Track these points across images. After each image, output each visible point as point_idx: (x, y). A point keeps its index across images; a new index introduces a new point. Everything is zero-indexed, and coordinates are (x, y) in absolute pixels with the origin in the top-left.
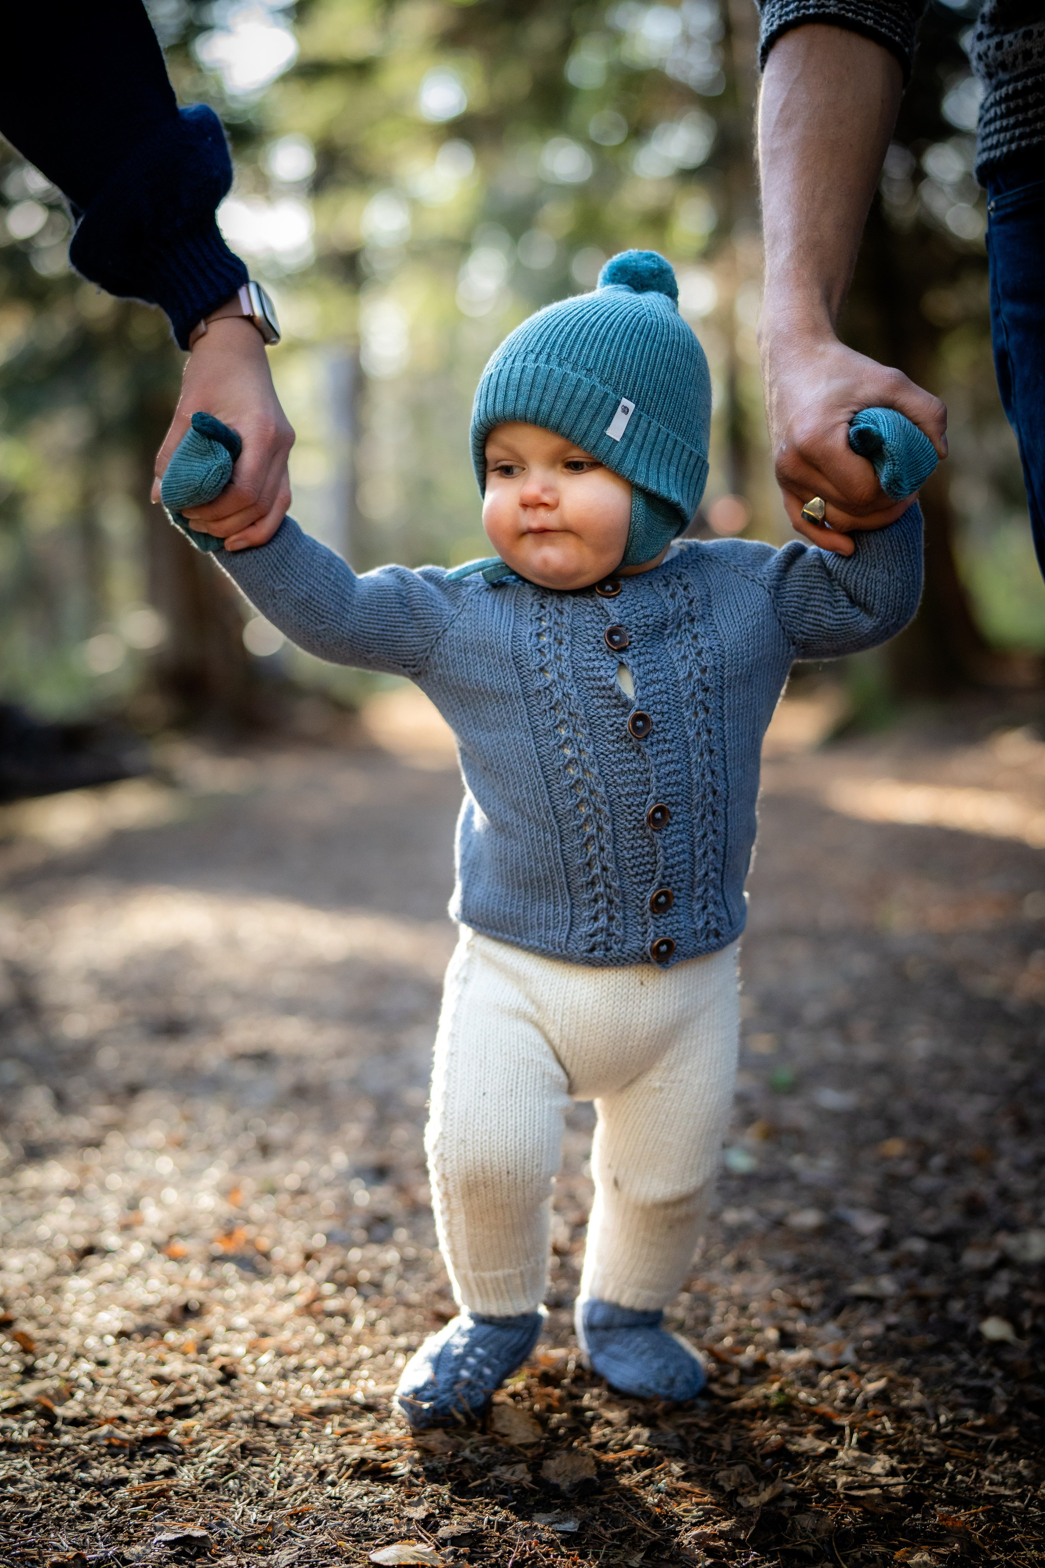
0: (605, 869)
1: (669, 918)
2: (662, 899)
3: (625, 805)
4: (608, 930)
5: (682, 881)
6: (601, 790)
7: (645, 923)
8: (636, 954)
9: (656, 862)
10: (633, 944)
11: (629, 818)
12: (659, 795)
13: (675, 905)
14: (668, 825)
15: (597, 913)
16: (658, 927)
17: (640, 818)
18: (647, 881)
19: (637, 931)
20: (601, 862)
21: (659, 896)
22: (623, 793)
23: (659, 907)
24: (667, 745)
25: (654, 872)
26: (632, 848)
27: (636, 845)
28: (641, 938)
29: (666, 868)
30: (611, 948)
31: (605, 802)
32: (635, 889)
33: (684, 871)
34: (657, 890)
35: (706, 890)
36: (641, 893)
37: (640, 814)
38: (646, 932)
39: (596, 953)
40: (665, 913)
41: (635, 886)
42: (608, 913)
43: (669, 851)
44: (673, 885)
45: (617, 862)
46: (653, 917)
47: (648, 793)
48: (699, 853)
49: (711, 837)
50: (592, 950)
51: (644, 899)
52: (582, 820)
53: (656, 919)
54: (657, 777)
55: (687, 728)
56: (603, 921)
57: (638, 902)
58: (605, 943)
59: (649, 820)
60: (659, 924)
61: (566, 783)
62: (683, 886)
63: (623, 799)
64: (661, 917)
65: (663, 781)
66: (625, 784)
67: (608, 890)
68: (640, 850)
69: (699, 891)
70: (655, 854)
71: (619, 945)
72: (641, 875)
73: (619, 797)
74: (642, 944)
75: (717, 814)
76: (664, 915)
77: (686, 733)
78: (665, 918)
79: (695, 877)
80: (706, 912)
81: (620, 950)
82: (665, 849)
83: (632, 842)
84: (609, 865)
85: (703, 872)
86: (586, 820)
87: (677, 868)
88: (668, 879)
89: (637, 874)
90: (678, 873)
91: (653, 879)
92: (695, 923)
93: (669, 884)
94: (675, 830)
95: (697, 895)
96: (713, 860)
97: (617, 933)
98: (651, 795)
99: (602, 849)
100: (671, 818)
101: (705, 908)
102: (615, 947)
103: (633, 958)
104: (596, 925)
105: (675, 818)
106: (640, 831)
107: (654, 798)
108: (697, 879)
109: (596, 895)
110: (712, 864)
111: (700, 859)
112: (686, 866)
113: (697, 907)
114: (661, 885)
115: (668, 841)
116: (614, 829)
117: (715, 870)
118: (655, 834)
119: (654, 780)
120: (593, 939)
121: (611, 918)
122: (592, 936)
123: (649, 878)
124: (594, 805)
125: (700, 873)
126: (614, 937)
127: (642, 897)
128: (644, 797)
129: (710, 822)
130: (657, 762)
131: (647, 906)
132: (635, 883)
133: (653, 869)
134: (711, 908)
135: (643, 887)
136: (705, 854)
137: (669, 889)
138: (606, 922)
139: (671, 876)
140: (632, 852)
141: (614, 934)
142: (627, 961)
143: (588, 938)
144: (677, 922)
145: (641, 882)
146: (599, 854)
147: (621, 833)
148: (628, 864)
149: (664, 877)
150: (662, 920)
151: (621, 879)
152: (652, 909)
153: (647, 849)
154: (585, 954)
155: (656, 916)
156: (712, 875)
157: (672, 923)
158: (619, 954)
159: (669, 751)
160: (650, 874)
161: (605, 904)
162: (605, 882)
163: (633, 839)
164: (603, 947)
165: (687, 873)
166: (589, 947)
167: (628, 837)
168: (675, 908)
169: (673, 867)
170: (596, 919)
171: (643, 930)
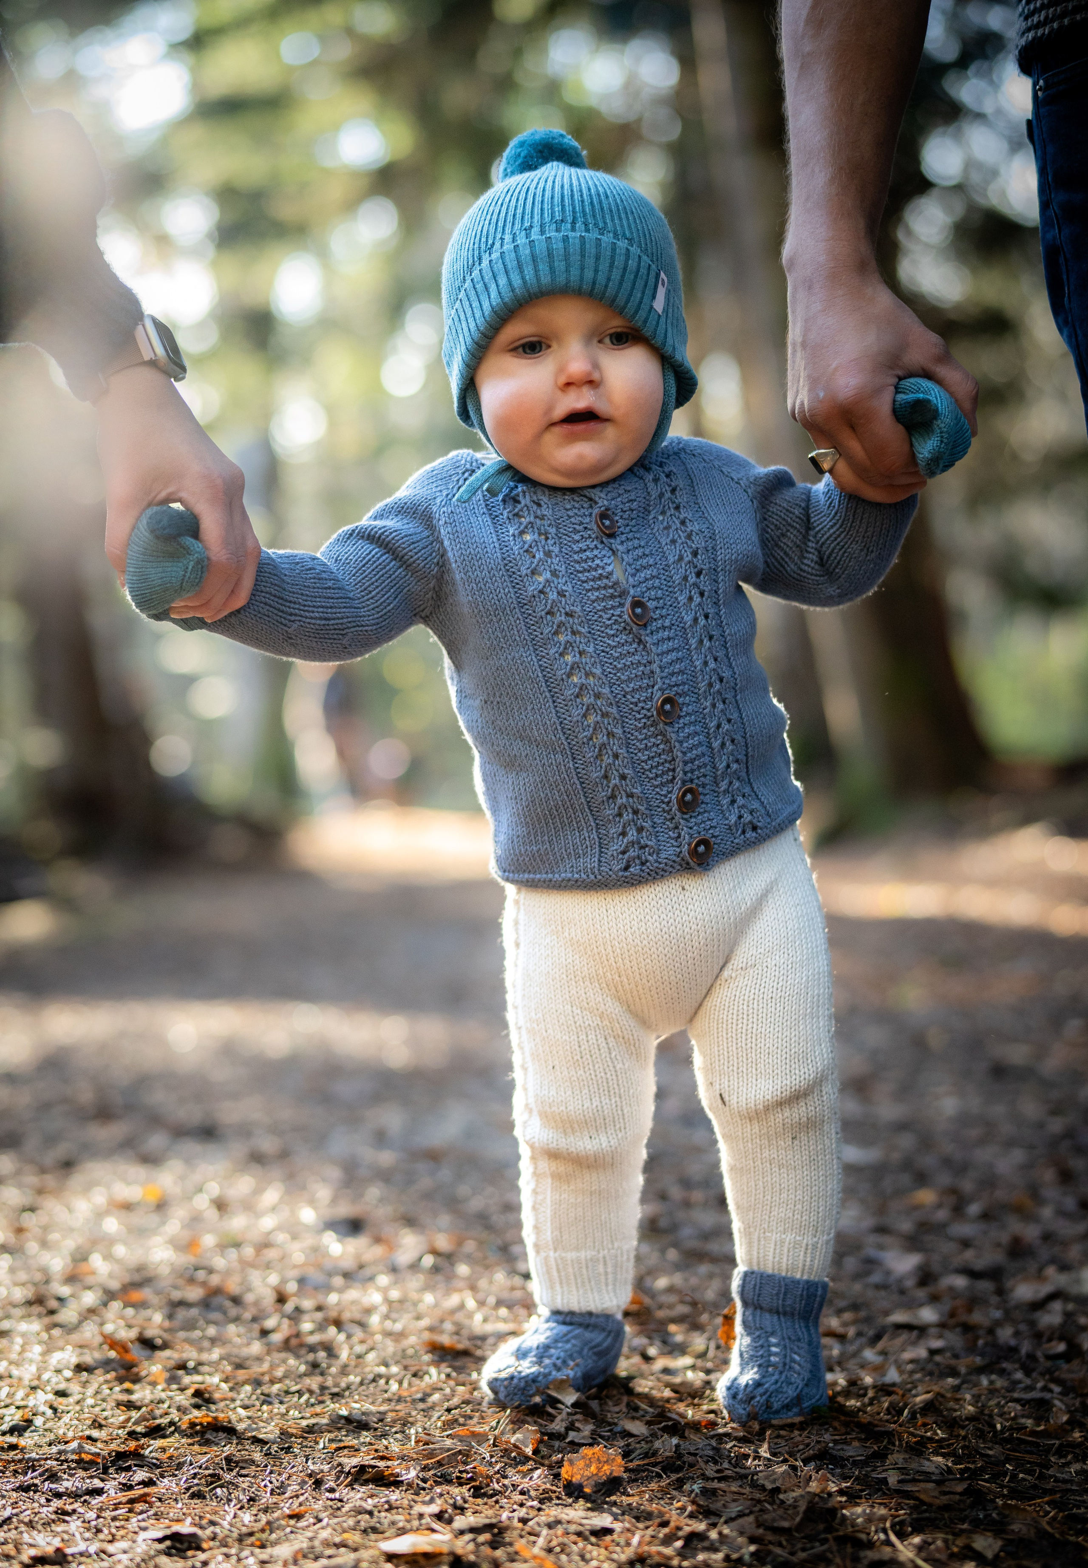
0: (623, 777)
1: (700, 817)
2: (689, 797)
3: (632, 703)
4: (639, 843)
5: (705, 776)
6: (606, 691)
7: (677, 828)
8: (674, 861)
9: (674, 760)
10: (669, 852)
11: (638, 716)
12: (665, 686)
13: (702, 803)
14: (679, 717)
15: (624, 827)
16: (691, 828)
17: (649, 714)
18: (668, 782)
19: (670, 837)
20: (617, 771)
21: (684, 795)
22: (628, 690)
23: (687, 807)
24: (666, 633)
25: (674, 770)
26: (646, 748)
27: (649, 744)
28: (675, 844)
29: (686, 763)
30: (647, 861)
31: (611, 704)
32: (658, 793)
33: (705, 765)
34: (681, 788)
35: (731, 783)
36: (666, 796)
37: (649, 710)
38: (679, 837)
39: (631, 869)
40: (693, 812)
41: (658, 790)
42: (635, 825)
43: (685, 745)
44: (696, 781)
45: (633, 767)
46: (683, 819)
47: (653, 687)
48: (716, 744)
49: (726, 727)
50: (626, 868)
51: (669, 802)
52: (591, 729)
53: (686, 819)
54: (660, 667)
55: (683, 614)
56: (632, 834)
57: (664, 806)
58: (639, 857)
59: (659, 714)
60: (691, 825)
61: (570, 692)
62: (707, 782)
63: (629, 697)
64: (691, 817)
65: (667, 670)
66: (630, 680)
67: (631, 800)
68: (654, 749)
69: (724, 785)
70: (671, 750)
71: (655, 856)
72: (661, 776)
73: (624, 696)
74: (678, 850)
75: (727, 701)
76: (694, 814)
77: (683, 618)
78: (695, 817)
79: (717, 770)
80: (736, 805)
81: (656, 861)
82: (681, 742)
83: (645, 742)
84: (626, 771)
85: (724, 764)
86: (595, 729)
87: (697, 762)
88: (689, 775)
89: (657, 776)
90: (699, 767)
91: (674, 778)
92: (727, 819)
93: (692, 781)
94: (686, 722)
95: (722, 789)
96: (733, 750)
97: (649, 843)
98: (656, 687)
99: (616, 756)
100: (681, 710)
101: (733, 802)
102: (650, 858)
103: (671, 866)
104: (625, 841)
105: (685, 709)
106: (652, 729)
107: (660, 689)
108: (719, 772)
109: (620, 808)
110: (733, 755)
111: (719, 751)
112: (706, 759)
113: (725, 801)
114: (684, 782)
115: (681, 735)
116: (624, 732)
117: (737, 761)
118: (667, 728)
119: (658, 670)
120: (626, 856)
121: (640, 830)
122: (623, 853)
123: (670, 778)
124: (601, 710)
125: (722, 766)
126: (647, 849)
127: (666, 800)
128: (650, 691)
129: (722, 711)
130: (659, 651)
131: (675, 808)
132: (657, 786)
133: (672, 767)
134: (740, 801)
135: (666, 789)
136: (723, 745)
137: (694, 786)
138: (635, 834)
139: (692, 771)
140: (646, 753)
141: (647, 846)
142: (666, 871)
143: (620, 856)
144: (709, 820)
145: (662, 784)
146: (614, 761)
147: (632, 735)
148: (646, 767)
149: (685, 773)
150: (693, 820)
151: (641, 785)
152: (680, 810)
153: (662, 746)
154: (621, 874)
155: (685, 816)
156: (735, 766)
157: (704, 822)
158: (656, 865)
159: (669, 639)
160: (671, 774)
161: (630, 815)
162: (625, 791)
163: (645, 739)
164: (637, 861)
165: (708, 767)
166: (623, 866)
167: (640, 737)
168: (703, 806)
169: (692, 761)
170: (624, 834)
171: (676, 835)
